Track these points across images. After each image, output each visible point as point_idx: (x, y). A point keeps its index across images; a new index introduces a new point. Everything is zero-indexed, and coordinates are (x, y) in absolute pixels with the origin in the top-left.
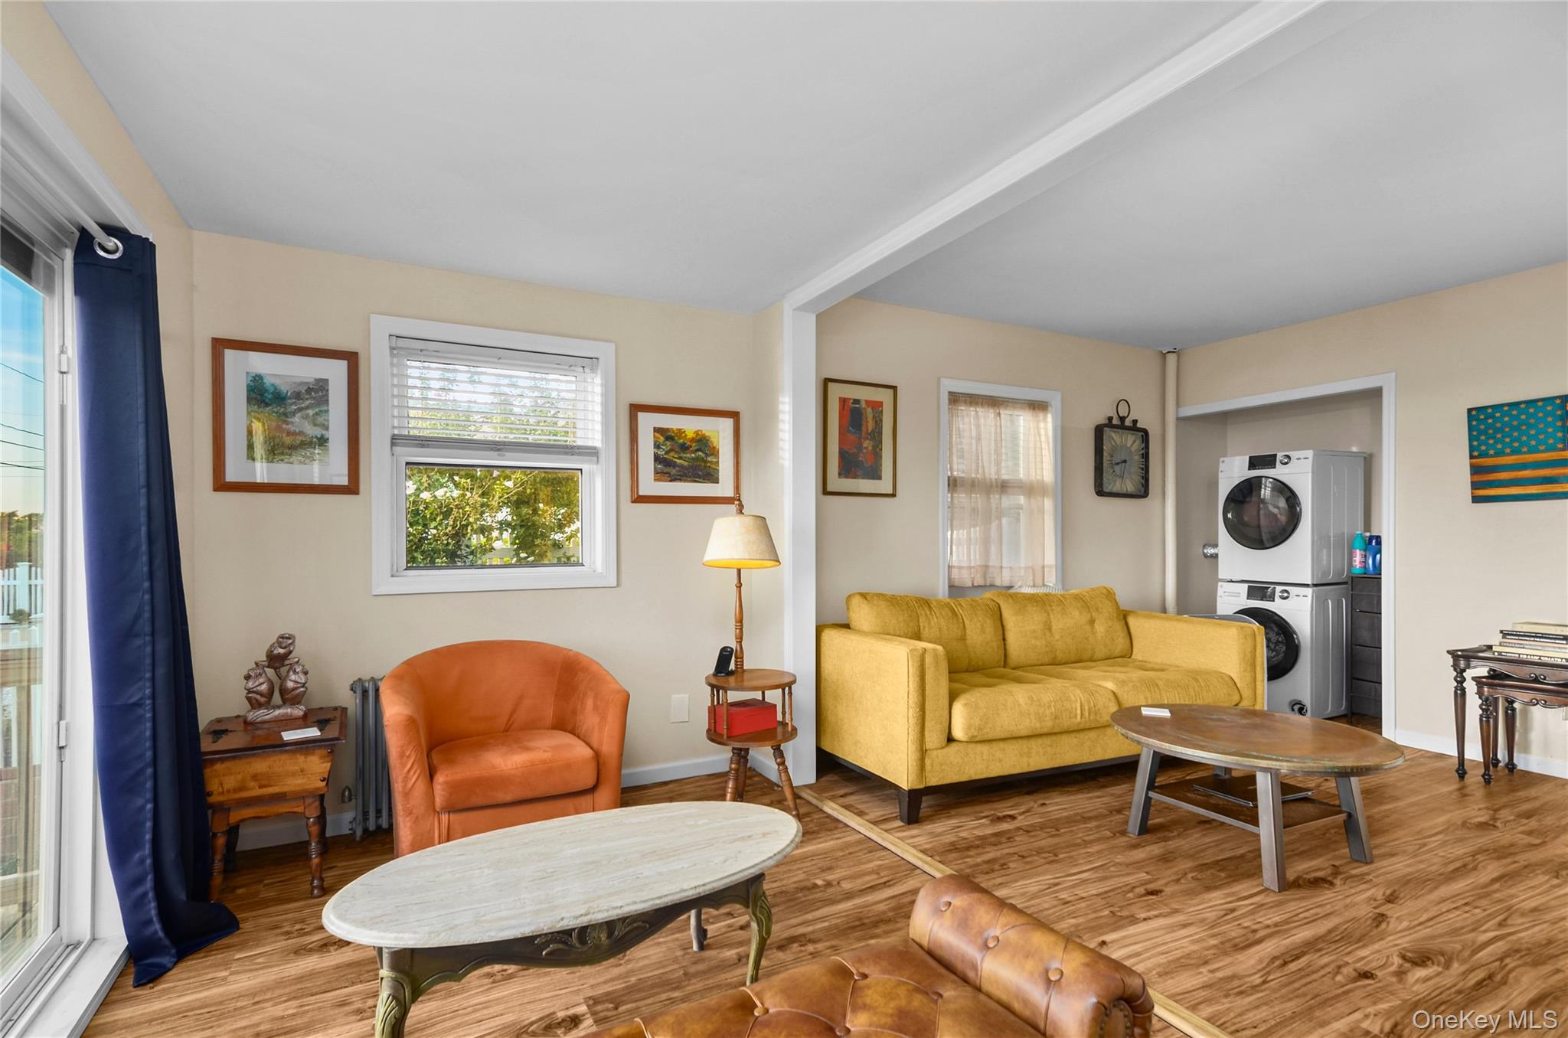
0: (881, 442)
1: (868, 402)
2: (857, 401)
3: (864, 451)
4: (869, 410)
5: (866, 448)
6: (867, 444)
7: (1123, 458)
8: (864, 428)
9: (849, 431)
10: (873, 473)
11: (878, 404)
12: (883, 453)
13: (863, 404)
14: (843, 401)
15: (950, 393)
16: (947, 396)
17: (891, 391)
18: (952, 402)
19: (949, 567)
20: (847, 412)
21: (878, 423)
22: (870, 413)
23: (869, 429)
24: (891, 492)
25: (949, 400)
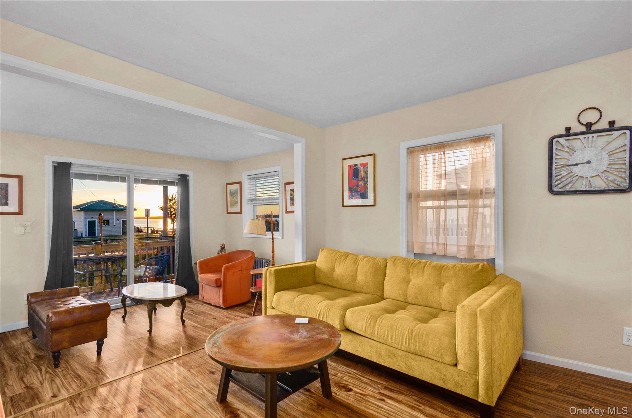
0: (367, 181)
1: (361, 165)
2: (356, 165)
3: (360, 186)
4: (362, 168)
5: (361, 185)
6: (361, 183)
7: (589, 159)
8: (359, 177)
9: (353, 179)
10: (364, 196)
11: (366, 164)
12: (369, 186)
13: (359, 166)
14: (350, 167)
15: (408, 148)
16: (405, 151)
17: (372, 157)
18: (411, 152)
19: (408, 241)
20: (352, 171)
21: (366, 173)
22: (362, 169)
23: (362, 176)
24: (373, 204)
25: (407, 153)
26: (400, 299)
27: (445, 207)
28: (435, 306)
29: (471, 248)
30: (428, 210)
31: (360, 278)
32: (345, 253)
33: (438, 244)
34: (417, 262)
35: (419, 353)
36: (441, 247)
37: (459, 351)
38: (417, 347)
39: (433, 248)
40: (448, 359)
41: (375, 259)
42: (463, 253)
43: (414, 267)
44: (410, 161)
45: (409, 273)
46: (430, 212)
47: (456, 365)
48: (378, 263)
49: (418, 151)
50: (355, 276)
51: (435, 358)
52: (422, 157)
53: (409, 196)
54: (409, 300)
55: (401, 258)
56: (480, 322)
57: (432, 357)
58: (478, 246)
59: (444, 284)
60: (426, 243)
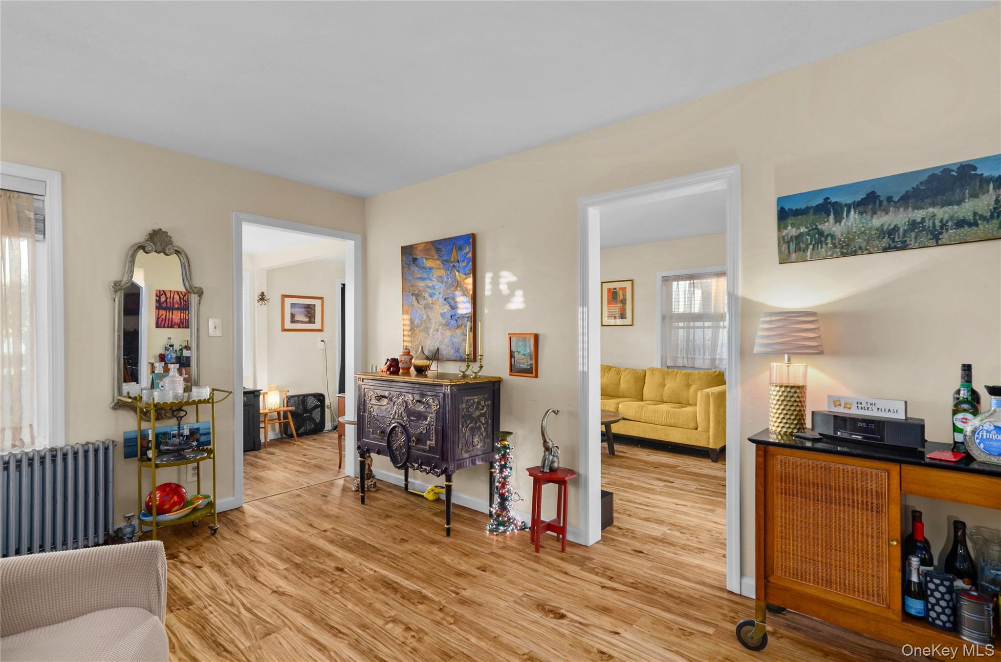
0: (626, 303)
1: (620, 289)
2: (615, 289)
4: (621, 291)
6: (620, 305)
8: (618, 299)
9: (612, 301)
10: (623, 316)
11: (625, 288)
12: (627, 308)
13: (618, 290)
14: (609, 290)
15: (663, 277)
16: (661, 279)
17: (631, 282)
18: (666, 280)
19: (662, 357)
20: (611, 293)
21: (624, 296)
22: (621, 293)
23: (621, 299)
24: (631, 324)
25: (662, 281)
26: (657, 399)
27: (694, 327)
28: (685, 402)
29: (713, 360)
30: (680, 330)
31: (623, 386)
32: (608, 366)
33: (688, 358)
34: (670, 371)
35: (673, 425)
36: (690, 361)
37: (698, 420)
38: (672, 421)
39: (683, 363)
40: (692, 425)
41: (636, 370)
42: (707, 364)
43: (669, 374)
44: (664, 287)
45: (664, 379)
46: (681, 331)
47: (697, 429)
48: (638, 373)
49: (672, 280)
50: (618, 384)
51: (684, 427)
52: (675, 284)
53: (664, 318)
54: (665, 399)
55: (657, 368)
56: (711, 399)
57: (682, 426)
58: (719, 359)
59: (691, 385)
60: (678, 357)
